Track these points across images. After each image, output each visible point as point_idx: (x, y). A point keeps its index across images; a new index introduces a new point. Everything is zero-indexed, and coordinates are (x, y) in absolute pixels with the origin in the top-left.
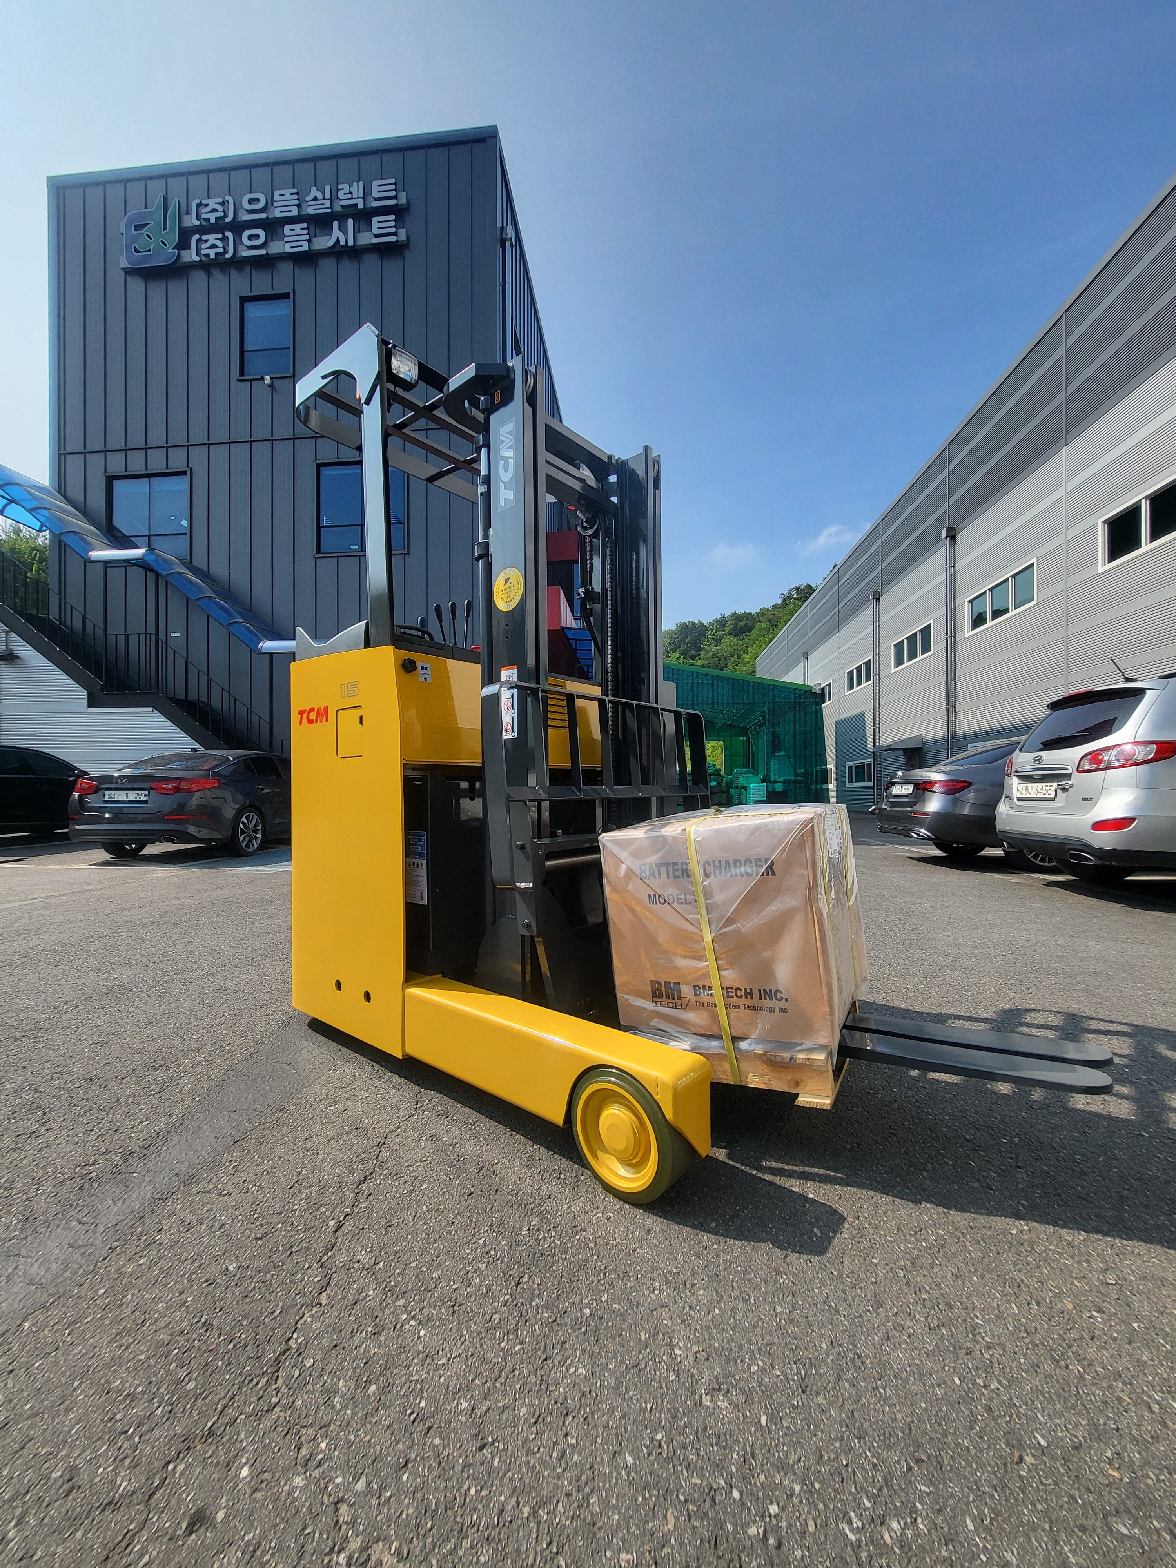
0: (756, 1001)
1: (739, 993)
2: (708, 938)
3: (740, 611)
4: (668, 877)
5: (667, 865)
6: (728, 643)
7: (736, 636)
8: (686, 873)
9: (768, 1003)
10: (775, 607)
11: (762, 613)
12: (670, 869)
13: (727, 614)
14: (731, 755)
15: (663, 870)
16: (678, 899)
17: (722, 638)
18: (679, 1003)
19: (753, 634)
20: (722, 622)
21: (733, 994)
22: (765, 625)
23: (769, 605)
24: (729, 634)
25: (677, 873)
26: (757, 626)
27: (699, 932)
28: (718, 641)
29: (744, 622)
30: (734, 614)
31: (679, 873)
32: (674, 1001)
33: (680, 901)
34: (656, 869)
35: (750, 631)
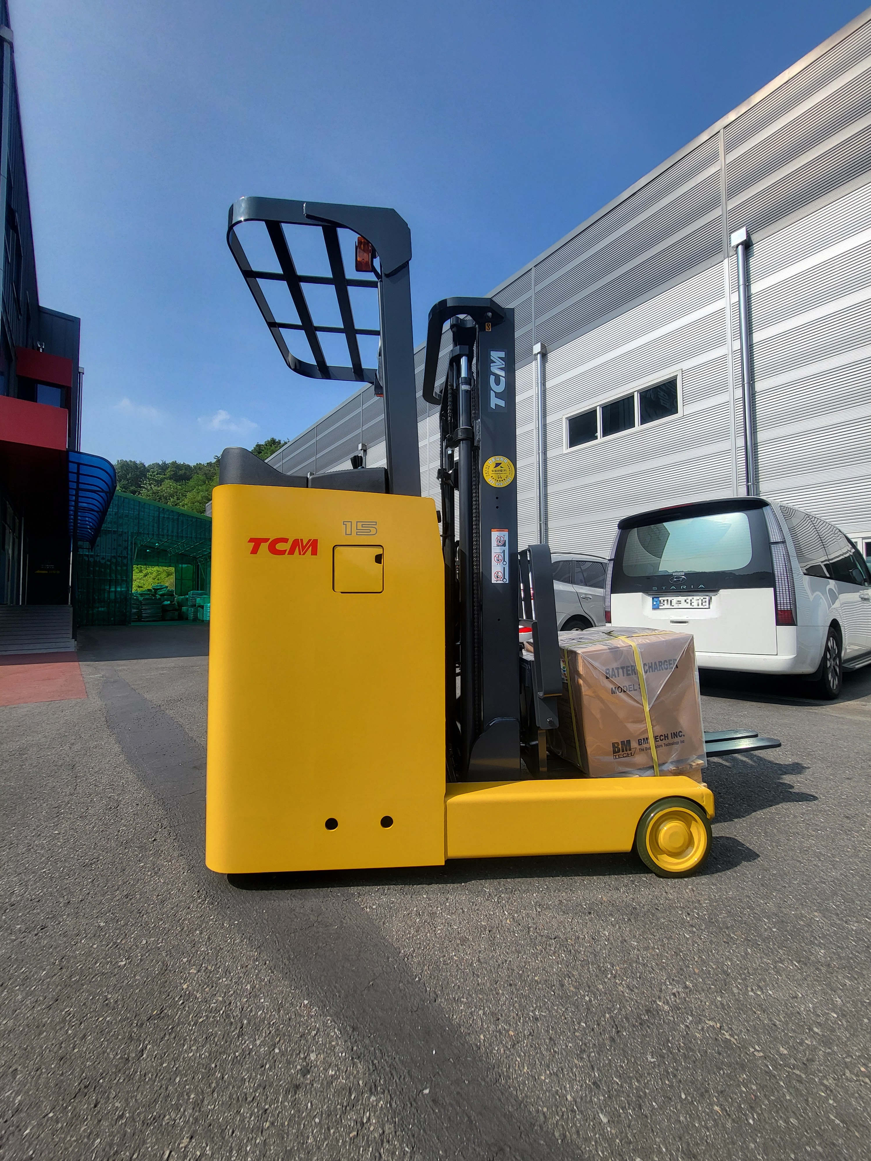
0: (670, 740)
1: (662, 738)
2: (647, 709)
3: (180, 461)
4: (624, 676)
5: (622, 668)
6: (168, 486)
7: (177, 481)
8: (634, 671)
9: (676, 740)
10: (210, 464)
11: (199, 467)
12: (625, 670)
13: (169, 461)
14: (182, 579)
15: (621, 671)
16: (629, 688)
17: (162, 480)
18: (629, 752)
19: (191, 483)
20: (164, 467)
21: (659, 739)
22: (202, 477)
23: (204, 462)
24: (170, 479)
25: (629, 672)
26: (195, 477)
27: (642, 707)
28: (159, 482)
29: (183, 471)
30: (174, 463)
31: (630, 672)
32: (626, 752)
33: (631, 689)
34: (616, 671)
35: (189, 479)
